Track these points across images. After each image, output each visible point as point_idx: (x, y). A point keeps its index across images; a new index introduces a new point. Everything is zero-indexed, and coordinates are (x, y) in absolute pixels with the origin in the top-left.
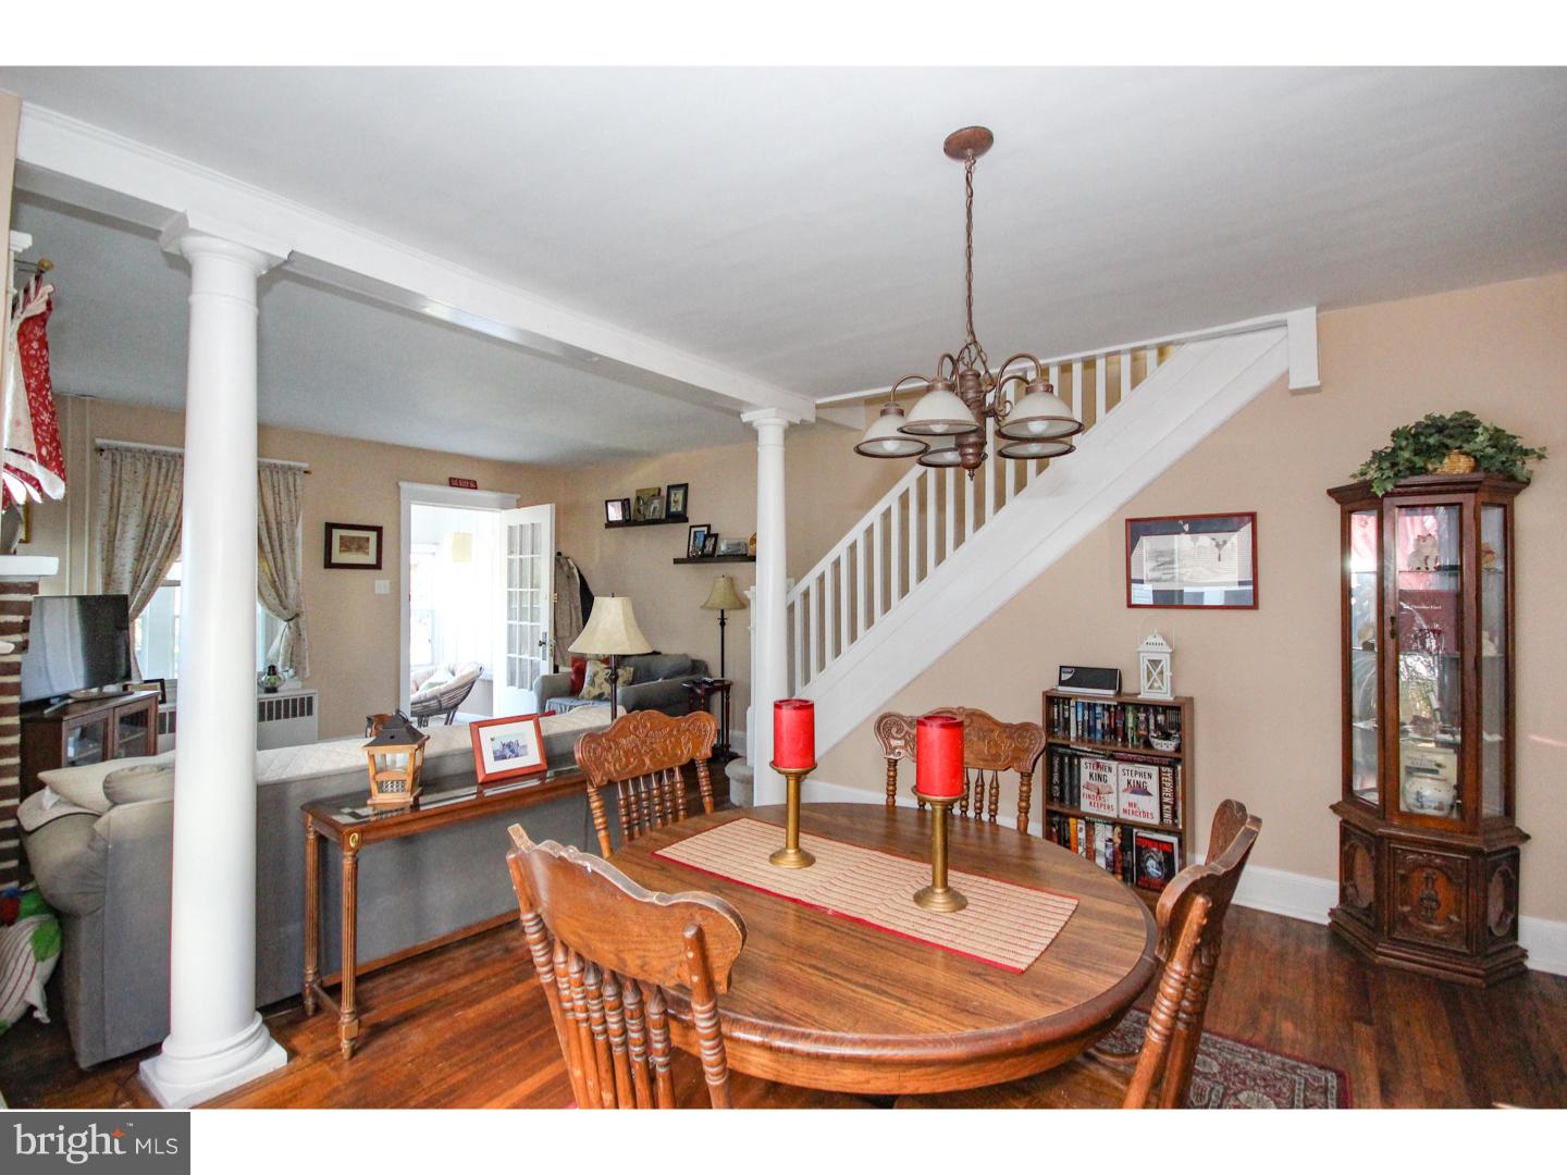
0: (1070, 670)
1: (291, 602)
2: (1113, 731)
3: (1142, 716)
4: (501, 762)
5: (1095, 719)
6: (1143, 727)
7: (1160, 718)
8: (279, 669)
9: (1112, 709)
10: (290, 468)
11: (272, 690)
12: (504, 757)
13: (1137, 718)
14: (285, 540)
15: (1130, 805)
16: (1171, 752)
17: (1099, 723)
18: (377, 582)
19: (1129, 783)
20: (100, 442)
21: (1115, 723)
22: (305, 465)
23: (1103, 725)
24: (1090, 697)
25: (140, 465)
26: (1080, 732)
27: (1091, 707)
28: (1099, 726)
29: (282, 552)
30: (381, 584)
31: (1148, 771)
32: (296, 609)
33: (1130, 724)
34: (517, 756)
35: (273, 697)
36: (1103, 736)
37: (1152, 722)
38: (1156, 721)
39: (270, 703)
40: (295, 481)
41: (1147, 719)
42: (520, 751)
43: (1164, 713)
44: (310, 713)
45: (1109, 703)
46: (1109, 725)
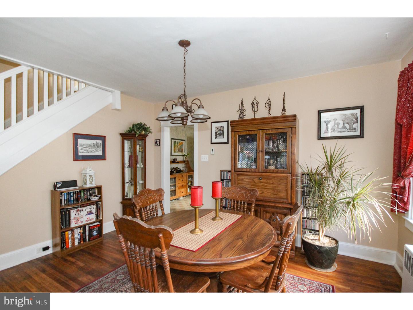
0: (60, 183)
2: (77, 200)
3: (85, 192)
5: (71, 197)
6: (86, 195)
7: (91, 192)
9: (77, 193)
13: (84, 193)
15: (88, 218)
16: (97, 200)
17: (72, 198)
19: (87, 212)
21: (78, 197)
23: (74, 198)
24: (69, 191)
26: (66, 203)
27: (69, 194)
28: (72, 199)
31: (92, 207)
33: (82, 195)
36: (74, 202)
37: (88, 193)
38: (89, 193)
41: (87, 193)
43: (92, 190)
45: (76, 191)
46: (76, 198)
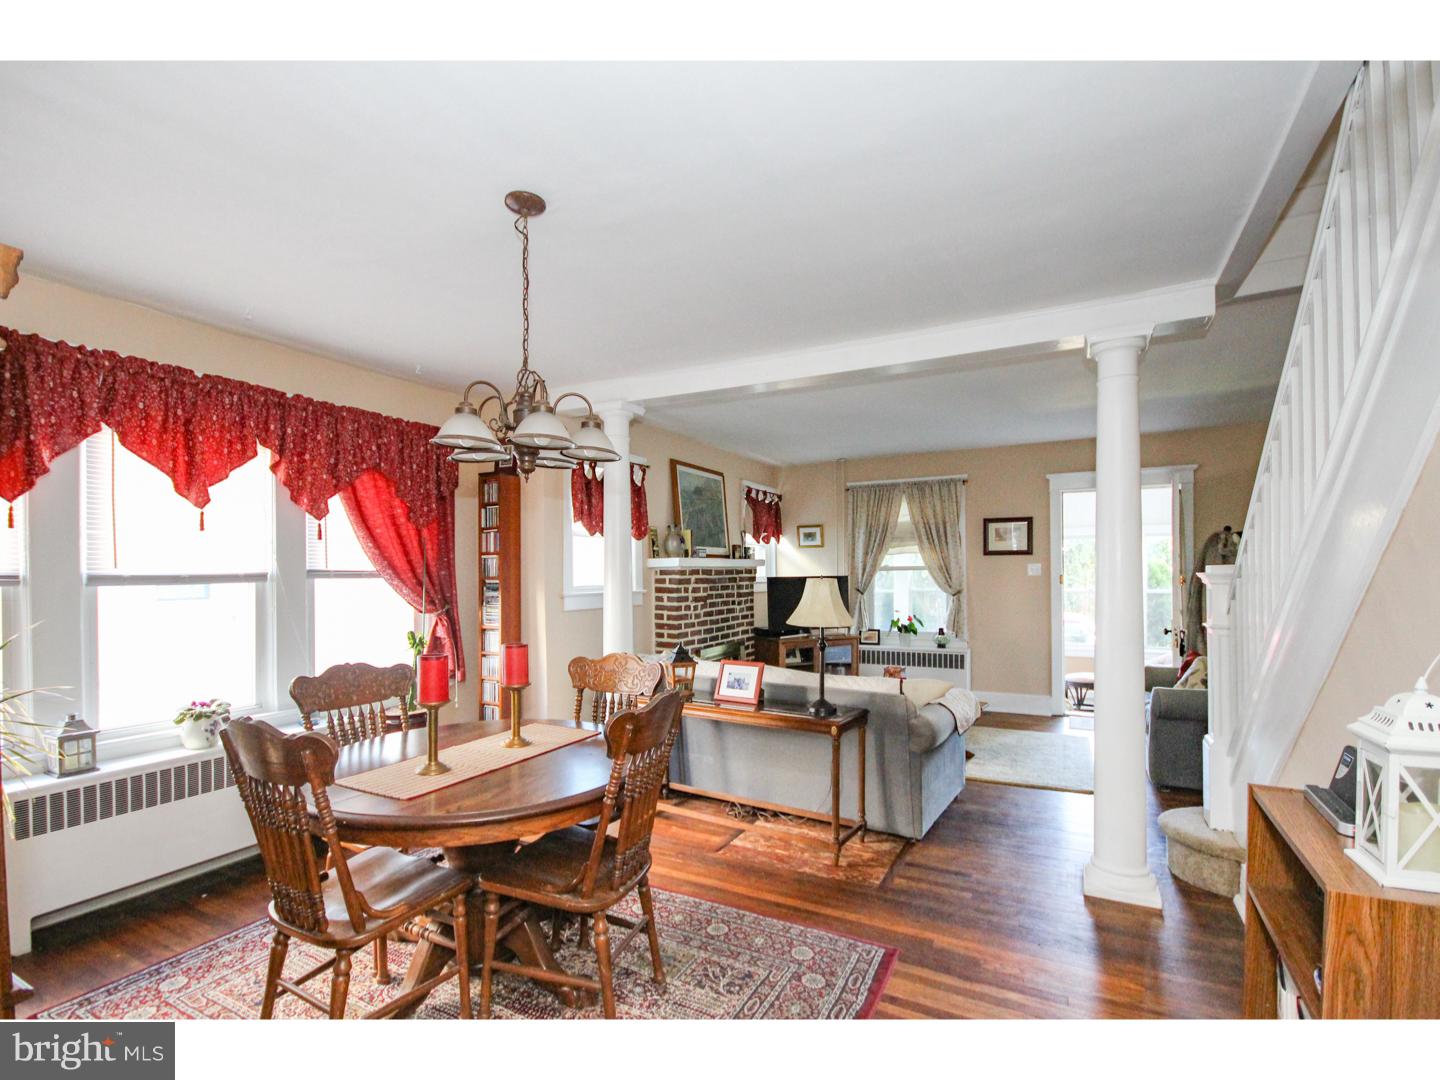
1: (955, 582)
4: (731, 690)
8: (945, 631)
10: (952, 480)
11: (941, 646)
12: (733, 687)
14: (949, 536)
18: (1030, 566)
20: (849, 484)
22: (965, 476)
25: (865, 495)
29: (947, 543)
30: (1033, 568)
32: (958, 588)
34: (741, 688)
35: (942, 651)
39: (940, 655)
40: (956, 489)
42: (744, 686)
44: (962, 667)
